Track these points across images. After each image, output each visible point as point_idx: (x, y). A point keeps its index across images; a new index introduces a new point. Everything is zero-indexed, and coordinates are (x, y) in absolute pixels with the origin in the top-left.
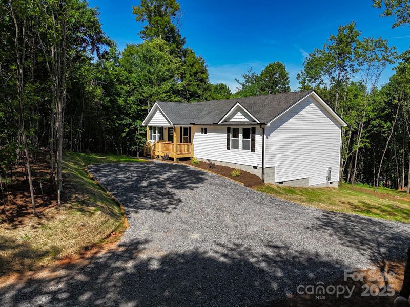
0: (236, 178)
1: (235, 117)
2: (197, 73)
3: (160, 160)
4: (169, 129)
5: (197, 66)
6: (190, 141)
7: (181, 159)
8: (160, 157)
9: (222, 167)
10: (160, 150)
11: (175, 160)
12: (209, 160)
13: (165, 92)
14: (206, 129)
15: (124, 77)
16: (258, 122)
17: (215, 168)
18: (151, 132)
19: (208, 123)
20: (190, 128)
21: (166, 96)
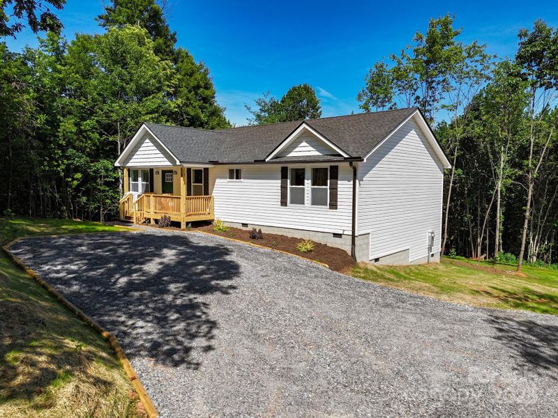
0: (307, 254)
1: (297, 149)
2: (198, 87)
3: (152, 226)
4: (164, 172)
5: (198, 76)
6: (206, 192)
7: (196, 225)
8: (153, 222)
9: (274, 237)
10: (152, 210)
11: (183, 226)
12: (245, 225)
13: (150, 113)
14: (238, 171)
15: (76, 84)
16: (346, 156)
17: (261, 238)
18: (129, 180)
19: (242, 160)
20: (206, 170)
21: (152, 118)
